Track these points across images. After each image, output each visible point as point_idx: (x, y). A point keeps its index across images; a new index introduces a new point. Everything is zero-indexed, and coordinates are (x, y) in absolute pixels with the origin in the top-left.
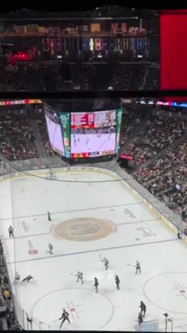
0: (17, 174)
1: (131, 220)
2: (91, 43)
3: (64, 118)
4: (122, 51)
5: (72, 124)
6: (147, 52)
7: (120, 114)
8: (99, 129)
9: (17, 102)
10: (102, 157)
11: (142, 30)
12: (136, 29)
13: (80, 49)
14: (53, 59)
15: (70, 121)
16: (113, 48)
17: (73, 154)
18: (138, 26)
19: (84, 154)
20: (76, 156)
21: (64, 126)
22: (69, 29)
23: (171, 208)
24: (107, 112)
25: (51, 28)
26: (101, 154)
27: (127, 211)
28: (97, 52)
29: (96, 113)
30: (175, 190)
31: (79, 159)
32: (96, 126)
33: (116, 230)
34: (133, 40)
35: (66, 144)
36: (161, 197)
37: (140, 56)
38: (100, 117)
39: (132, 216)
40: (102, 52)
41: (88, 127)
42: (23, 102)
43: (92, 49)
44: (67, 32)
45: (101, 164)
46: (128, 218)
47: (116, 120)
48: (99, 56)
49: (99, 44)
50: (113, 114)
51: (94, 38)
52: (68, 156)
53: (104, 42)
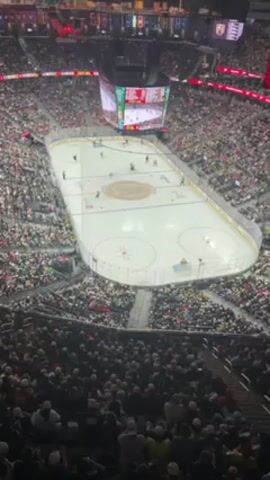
0: (69, 140)
1: (166, 184)
2: (134, 20)
3: (119, 92)
4: (160, 31)
5: (127, 98)
6: (183, 32)
7: (168, 91)
9: (67, 74)
10: (148, 130)
11: (181, 10)
12: (176, 9)
13: (124, 26)
14: (99, 33)
15: (124, 95)
16: (153, 26)
17: (126, 126)
18: (178, 6)
19: (135, 126)
20: (128, 128)
21: (120, 100)
22: (115, 5)
24: (157, 88)
25: (98, 3)
26: (149, 127)
27: (163, 177)
28: (138, 29)
29: (148, 89)
30: (202, 161)
31: (130, 130)
32: (147, 100)
34: (172, 20)
35: (120, 117)
36: (190, 166)
37: (176, 36)
38: (151, 93)
39: (167, 181)
40: (143, 30)
41: (140, 103)
42: (72, 73)
43: (134, 26)
44: (112, 8)
47: (164, 97)
48: (140, 34)
49: (140, 22)
50: (162, 90)
51: (137, 15)
52: (120, 127)
53: (147, 19)
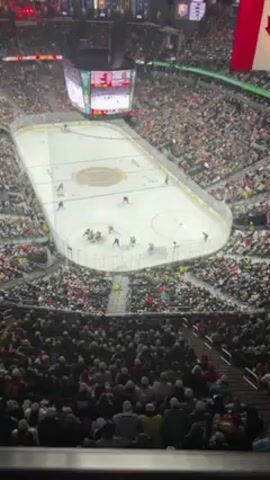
0: (35, 127)
3: (85, 76)
4: (122, 11)
5: (92, 82)
6: (146, 12)
7: (134, 74)
8: (117, 87)
9: (28, 58)
10: (116, 114)
13: (85, 7)
14: (59, 16)
15: (90, 79)
16: (115, 7)
17: (93, 110)
19: (102, 111)
20: (95, 113)
21: (86, 84)
23: (170, 159)
24: (123, 71)
26: (117, 111)
27: (133, 162)
28: (99, 11)
29: (114, 72)
30: (171, 144)
31: (99, 116)
32: (113, 84)
33: (126, 178)
35: (87, 102)
36: (160, 149)
37: (139, 17)
38: (117, 77)
40: (105, 11)
41: (108, 88)
42: (34, 58)
43: (96, 7)
45: (116, 121)
46: (135, 168)
47: (130, 79)
48: (103, 15)
49: (102, 3)
50: (128, 73)
52: (88, 112)
